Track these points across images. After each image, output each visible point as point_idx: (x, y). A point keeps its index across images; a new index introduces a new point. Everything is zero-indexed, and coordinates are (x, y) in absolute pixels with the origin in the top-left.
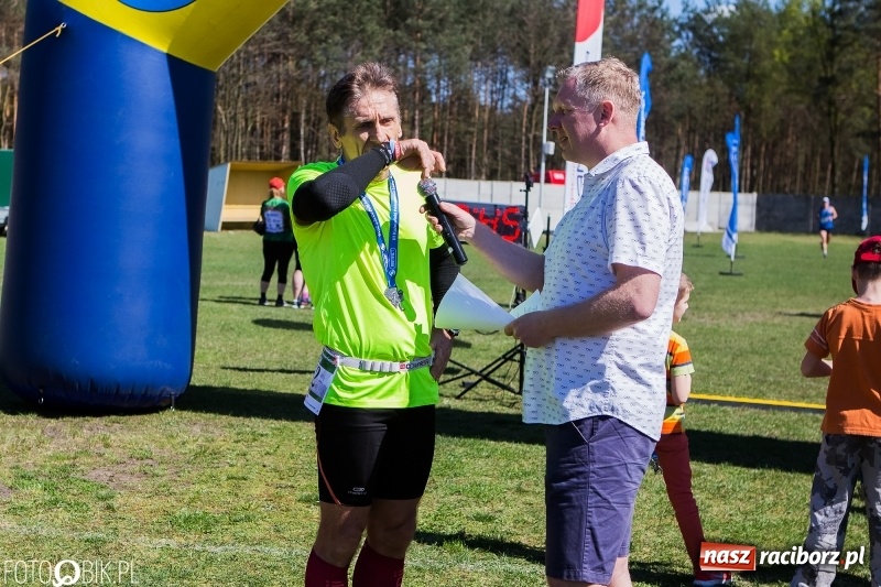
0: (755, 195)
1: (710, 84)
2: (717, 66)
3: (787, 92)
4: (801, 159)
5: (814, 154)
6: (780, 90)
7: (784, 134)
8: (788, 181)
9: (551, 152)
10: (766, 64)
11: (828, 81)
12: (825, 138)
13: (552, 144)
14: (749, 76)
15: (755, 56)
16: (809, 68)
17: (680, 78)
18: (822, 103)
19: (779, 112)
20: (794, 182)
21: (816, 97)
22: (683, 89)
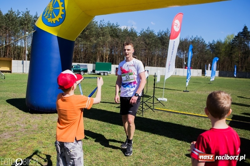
0: (218, 71)
1: (213, 54)
2: (214, 52)
3: (225, 55)
4: (227, 66)
5: (229, 65)
6: (223, 55)
7: (224, 62)
8: (225, 69)
9: (185, 64)
10: (221, 51)
11: (231, 54)
12: (230, 62)
13: (185, 63)
14: (219, 53)
15: (219, 50)
16: (228, 52)
17: (207, 53)
18: (230, 57)
19: (223, 59)
20: (226, 69)
21: (229, 56)
22: (208, 55)
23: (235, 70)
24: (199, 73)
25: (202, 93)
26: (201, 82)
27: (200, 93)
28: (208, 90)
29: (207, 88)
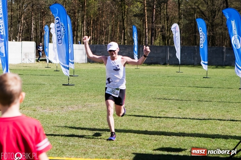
4: (110, 28)
7: (101, 15)
23: (133, 41)
24: (26, 55)
25: (55, 112)
26: (40, 80)
27: (47, 112)
28: (68, 103)
29: (63, 98)
